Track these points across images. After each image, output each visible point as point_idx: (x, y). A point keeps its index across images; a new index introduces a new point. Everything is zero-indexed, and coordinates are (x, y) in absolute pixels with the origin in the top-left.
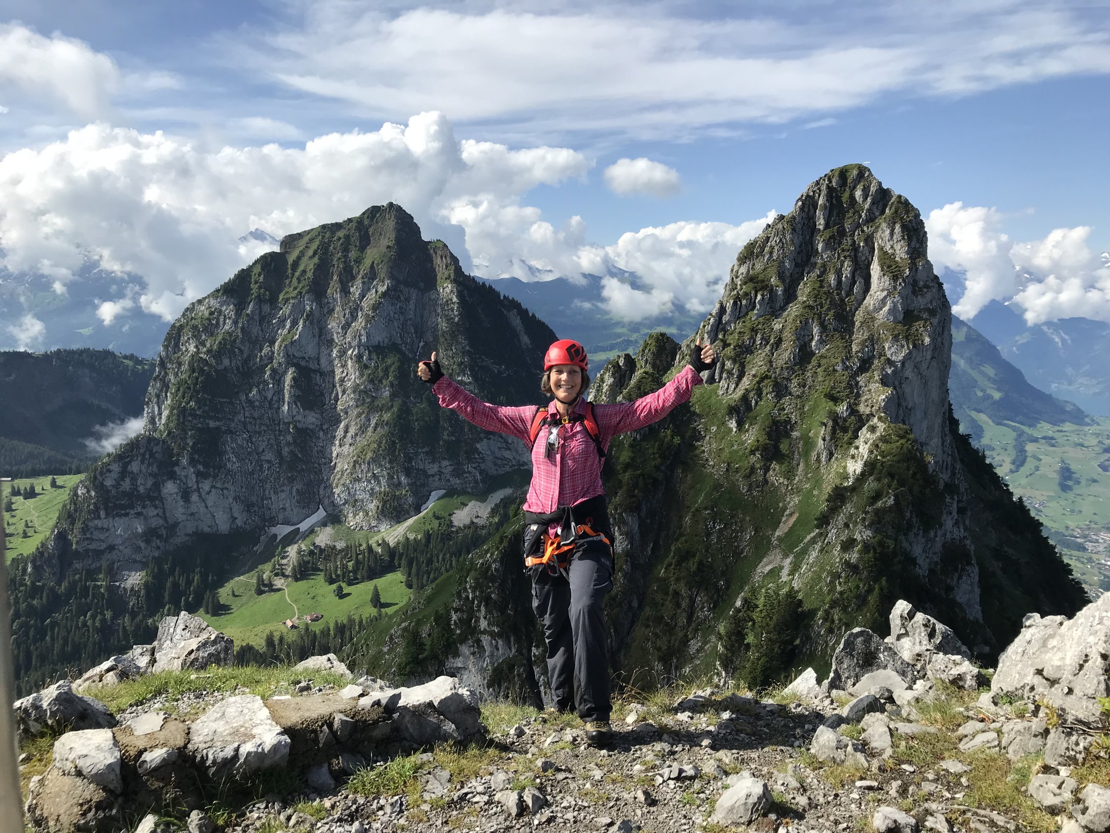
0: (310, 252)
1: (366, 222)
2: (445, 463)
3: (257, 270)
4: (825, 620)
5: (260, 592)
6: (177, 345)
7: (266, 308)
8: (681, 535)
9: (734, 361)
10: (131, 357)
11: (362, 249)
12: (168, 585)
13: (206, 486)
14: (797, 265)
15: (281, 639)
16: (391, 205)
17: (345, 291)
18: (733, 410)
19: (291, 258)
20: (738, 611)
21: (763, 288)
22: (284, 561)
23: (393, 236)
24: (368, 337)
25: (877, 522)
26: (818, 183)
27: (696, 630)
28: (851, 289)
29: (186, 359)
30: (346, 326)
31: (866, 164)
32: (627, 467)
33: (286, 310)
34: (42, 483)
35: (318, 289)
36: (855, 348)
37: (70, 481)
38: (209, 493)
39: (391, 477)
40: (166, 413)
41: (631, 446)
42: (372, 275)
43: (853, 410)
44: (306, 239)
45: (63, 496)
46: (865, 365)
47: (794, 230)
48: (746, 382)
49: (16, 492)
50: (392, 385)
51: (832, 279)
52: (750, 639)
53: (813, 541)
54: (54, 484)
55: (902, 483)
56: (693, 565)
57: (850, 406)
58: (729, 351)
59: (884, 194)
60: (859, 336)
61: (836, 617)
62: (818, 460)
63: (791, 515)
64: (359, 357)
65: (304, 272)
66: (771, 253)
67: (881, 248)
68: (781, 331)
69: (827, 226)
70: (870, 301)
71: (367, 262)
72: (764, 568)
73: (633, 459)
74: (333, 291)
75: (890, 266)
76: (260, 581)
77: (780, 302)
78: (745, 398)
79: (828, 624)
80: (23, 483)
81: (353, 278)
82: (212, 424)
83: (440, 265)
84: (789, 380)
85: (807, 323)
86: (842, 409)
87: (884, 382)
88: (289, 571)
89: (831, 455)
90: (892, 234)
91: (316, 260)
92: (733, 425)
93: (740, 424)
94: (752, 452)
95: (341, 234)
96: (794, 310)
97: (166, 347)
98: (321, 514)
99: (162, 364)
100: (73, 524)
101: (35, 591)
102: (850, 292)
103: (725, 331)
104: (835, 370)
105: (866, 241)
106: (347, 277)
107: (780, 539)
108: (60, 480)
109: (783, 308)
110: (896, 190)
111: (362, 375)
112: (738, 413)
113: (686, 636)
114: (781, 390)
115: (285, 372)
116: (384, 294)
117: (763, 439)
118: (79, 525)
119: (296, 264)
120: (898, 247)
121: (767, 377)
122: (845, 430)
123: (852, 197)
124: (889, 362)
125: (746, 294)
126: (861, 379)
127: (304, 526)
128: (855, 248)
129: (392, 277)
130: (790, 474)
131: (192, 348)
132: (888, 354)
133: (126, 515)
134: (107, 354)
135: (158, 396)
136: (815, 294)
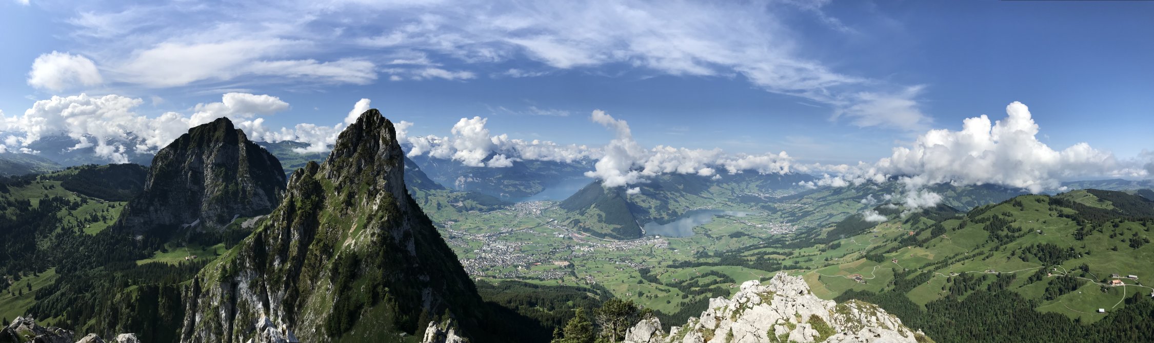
0: (198, 133)
1: (216, 123)
2: (240, 205)
3: (181, 139)
5: (177, 246)
6: (156, 163)
7: (184, 151)
8: (318, 232)
9: (337, 171)
10: (143, 166)
11: (214, 132)
12: (150, 240)
13: (163, 208)
14: (357, 140)
15: (184, 264)
16: (224, 117)
17: (209, 146)
18: (336, 189)
19: (192, 136)
21: (346, 147)
22: (186, 237)
23: (225, 127)
25: (382, 227)
26: (363, 114)
30: (208, 158)
31: (377, 109)
32: (300, 208)
33: (189, 152)
34: (117, 204)
35: (199, 144)
36: (375, 168)
37: (124, 203)
38: (163, 211)
39: (221, 209)
40: (151, 184)
41: (301, 201)
42: (217, 141)
43: (375, 188)
44: (197, 129)
45: (122, 208)
46: (378, 174)
47: (356, 128)
48: (341, 179)
49: (109, 206)
50: (222, 177)
51: (368, 145)
53: (362, 234)
54: (119, 204)
55: (390, 212)
56: (321, 243)
57: (374, 186)
58: (335, 168)
59: (383, 119)
60: (377, 163)
62: (364, 205)
63: (355, 225)
64: (212, 168)
65: (196, 140)
66: (349, 136)
67: (382, 136)
68: (352, 162)
69: (366, 128)
70: (379, 152)
71: (216, 137)
72: (346, 244)
73: (302, 205)
74: (205, 145)
75: (385, 141)
76: (177, 243)
77: (351, 153)
78: (340, 184)
80: (112, 203)
81: (211, 142)
82: (165, 188)
83: (240, 138)
84: (354, 178)
85: (360, 159)
86: (371, 188)
87: (384, 179)
88: (187, 239)
89: (368, 203)
90: (385, 131)
91: (199, 136)
92: (336, 193)
93: (338, 193)
94: (342, 203)
95: (207, 127)
96: (356, 155)
97: (152, 164)
98: (198, 221)
99: (151, 169)
100: (123, 218)
101: (112, 237)
102: (373, 149)
103: (334, 161)
104: (369, 174)
105: (378, 133)
106: (209, 141)
107: (351, 234)
108: (121, 203)
109: (353, 154)
110: (387, 118)
111: (213, 173)
112: (338, 189)
114: (352, 182)
115: (189, 172)
116: (221, 147)
117: (346, 198)
118: (125, 218)
119: (192, 138)
120: (387, 135)
121: (347, 177)
122: (372, 195)
123: (374, 119)
124: (386, 172)
125: (341, 149)
126: (377, 178)
127: (192, 226)
128: (375, 135)
129: (224, 141)
130: (354, 211)
131: (160, 164)
132: (385, 169)
133: (139, 215)
135: (149, 178)
136: (363, 150)
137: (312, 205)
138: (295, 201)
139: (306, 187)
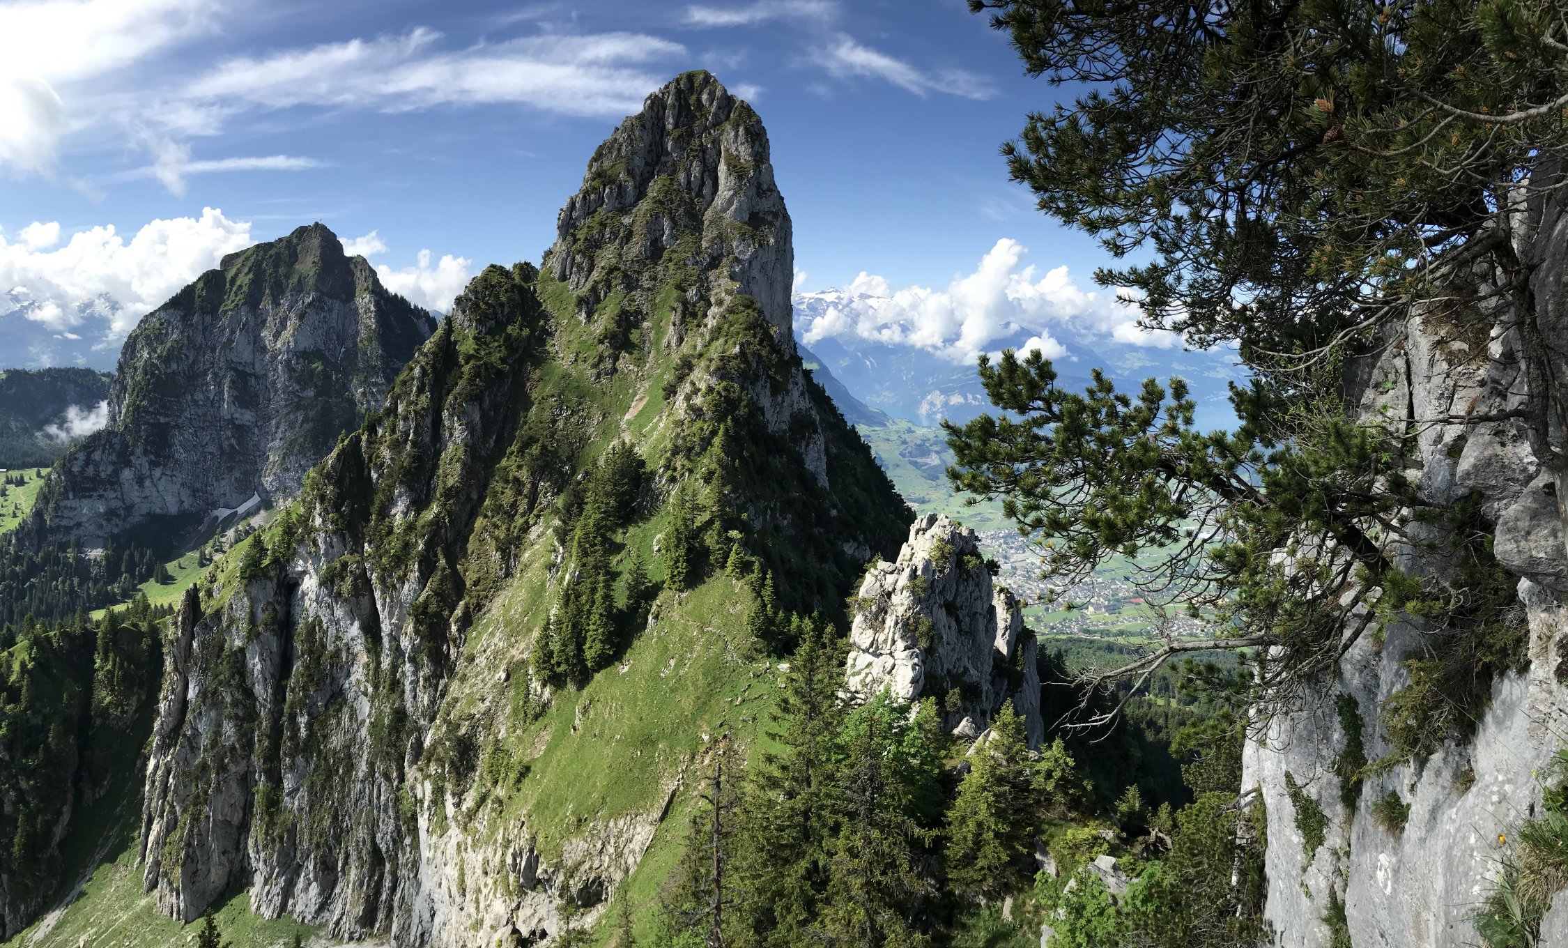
4: (667, 470)
8: (525, 422)
9: (584, 255)
14: (646, 163)
18: (581, 302)
20: (579, 484)
21: (612, 182)
26: (666, 86)
27: (538, 516)
28: (701, 190)
31: (710, 70)
32: (470, 357)
36: (704, 244)
43: (702, 297)
46: (715, 262)
47: (643, 126)
48: (595, 275)
51: (682, 176)
52: (588, 507)
56: (535, 450)
57: (699, 290)
58: (579, 246)
59: (728, 101)
60: (708, 235)
61: (678, 466)
62: (669, 346)
63: (641, 399)
66: (619, 150)
67: (727, 150)
68: (631, 225)
69: (676, 126)
70: (718, 201)
73: (478, 350)
75: (736, 169)
77: (629, 199)
78: (594, 290)
84: (639, 273)
85: (657, 218)
86: (691, 294)
87: (732, 277)
89: (681, 340)
90: (736, 136)
92: (582, 317)
93: (589, 315)
94: (601, 342)
96: (644, 205)
102: (700, 194)
103: (575, 227)
104: (685, 264)
105: (713, 142)
107: (629, 423)
109: (634, 204)
110: (740, 98)
112: (587, 303)
113: (527, 522)
114: (631, 283)
117: (612, 326)
120: (742, 149)
121: (616, 269)
122: (694, 315)
123: (699, 100)
124: (737, 260)
126: (712, 275)
128: (703, 150)
130: (640, 362)
132: (736, 251)
136: (665, 192)
137: (510, 351)
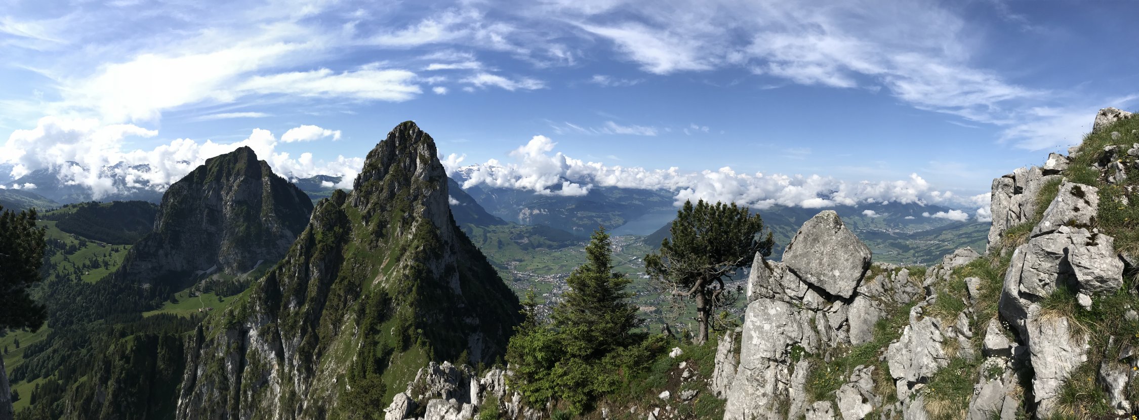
0: (216, 165)
1: (237, 153)
2: (264, 249)
3: (197, 172)
4: (396, 299)
5: (190, 297)
6: (167, 199)
7: (199, 186)
8: (342, 270)
9: (364, 198)
10: (154, 204)
11: (235, 164)
12: (158, 289)
13: (173, 252)
14: (389, 160)
15: (196, 316)
16: (246, 146)
17: (228, 180)
18: (364, 217)
19: (209, 168)
20: (363, 300)
21: (375, 168)
22: (200, 285)
23: (246, 159)
24: (235, 197)
25: (416, 259)
26: (396, 128)
27: (347, 310)
28: (410, 169)
29: (170, 204)
30: (227, 194)
31: (413, 121)
32: (320, 242)
33: (206, 187)
34: (121, 247)
35: (218, 179)
36: (411, 191)
37: (129, 247)
38: (174, 255)
39: (242, 253)
40: (161, 224)
41: (322, 233)
42: (238, 174)
43: (411, 216)
44: (215, 160)
45: (126, 252)
46: (416, 198)
47: (387, 146)
48: (369, 206)
49: (113, 250)
50: (244, 217)
51: (402, 165)
52: (368, 311)
53: (394, 269)
54: (124, 248)
55: (426, 241)
56: (346, 282)
57: (409, 213)
58: (362, 194)
59: (420, 132)
60: (413, 187)
61: (400, 298)
62: (398, 236)
63: (387, 259)
64: (232, 205)
65: (213, 173)
66: (378, 155)
67: (420, 153)
68: (383, 185)
69: (400, 144)
70: (417, 173)
71: (236, 169)
72: (376, 282)
73: (323, 238)
74: (224, 180)
75: (423, 160)
76: (191, 292)
77: (382, 174)
78: (369, 212)
79: (397, 301)
80: (115, 247)
81: (231, 175)
82: (177, 229)
83: (264, 172)
84: (386, 204)
85: (393, 182)
86: (406, 214)
87: (423, 204)
88: (202, 288)
89: (402, 233)
90: (424, 147)
91: (218, 168)
92: (364, 223)
93: (367, 223)
94: (372, 234)
95: (227, 158)
96: (388, 177)
97: (163, 200)
98: (215, 267)
99: (161, 206)
100: (128, 262)
101: (114, 286)
102: (409, 171)
103: (361, 186)
104: (404, 200)
105: (414, 150)
106: (229, 175)
107: (382, 269)
108: (127, 247)
109: (384, 176)
110: (425, 131)
111: (232, 212)
112: (366, 218)
113: (343, 313)
114: (383, 209)
115: (204, 211)
116: (242, 181)
117: (376, 228)
118: (130, 263)
119: (210, 170)
120: (426, 152)
121: (377, 203)
122: (407, 223)
123: (409, 133)
124: (425, 196)
125: (369, 171)
126: (414, 203)
127: (208, 271)
128: (411, 153)
129: (245, 175)
130: (386, 242)
131: (172, 201)
132: (424, 193)
133: (146, 261)
134: (146, 203)
135: (159, 218)
136: (396, 171)
137: (336, 237)
138: (314, 234)
139: (328, 217)
